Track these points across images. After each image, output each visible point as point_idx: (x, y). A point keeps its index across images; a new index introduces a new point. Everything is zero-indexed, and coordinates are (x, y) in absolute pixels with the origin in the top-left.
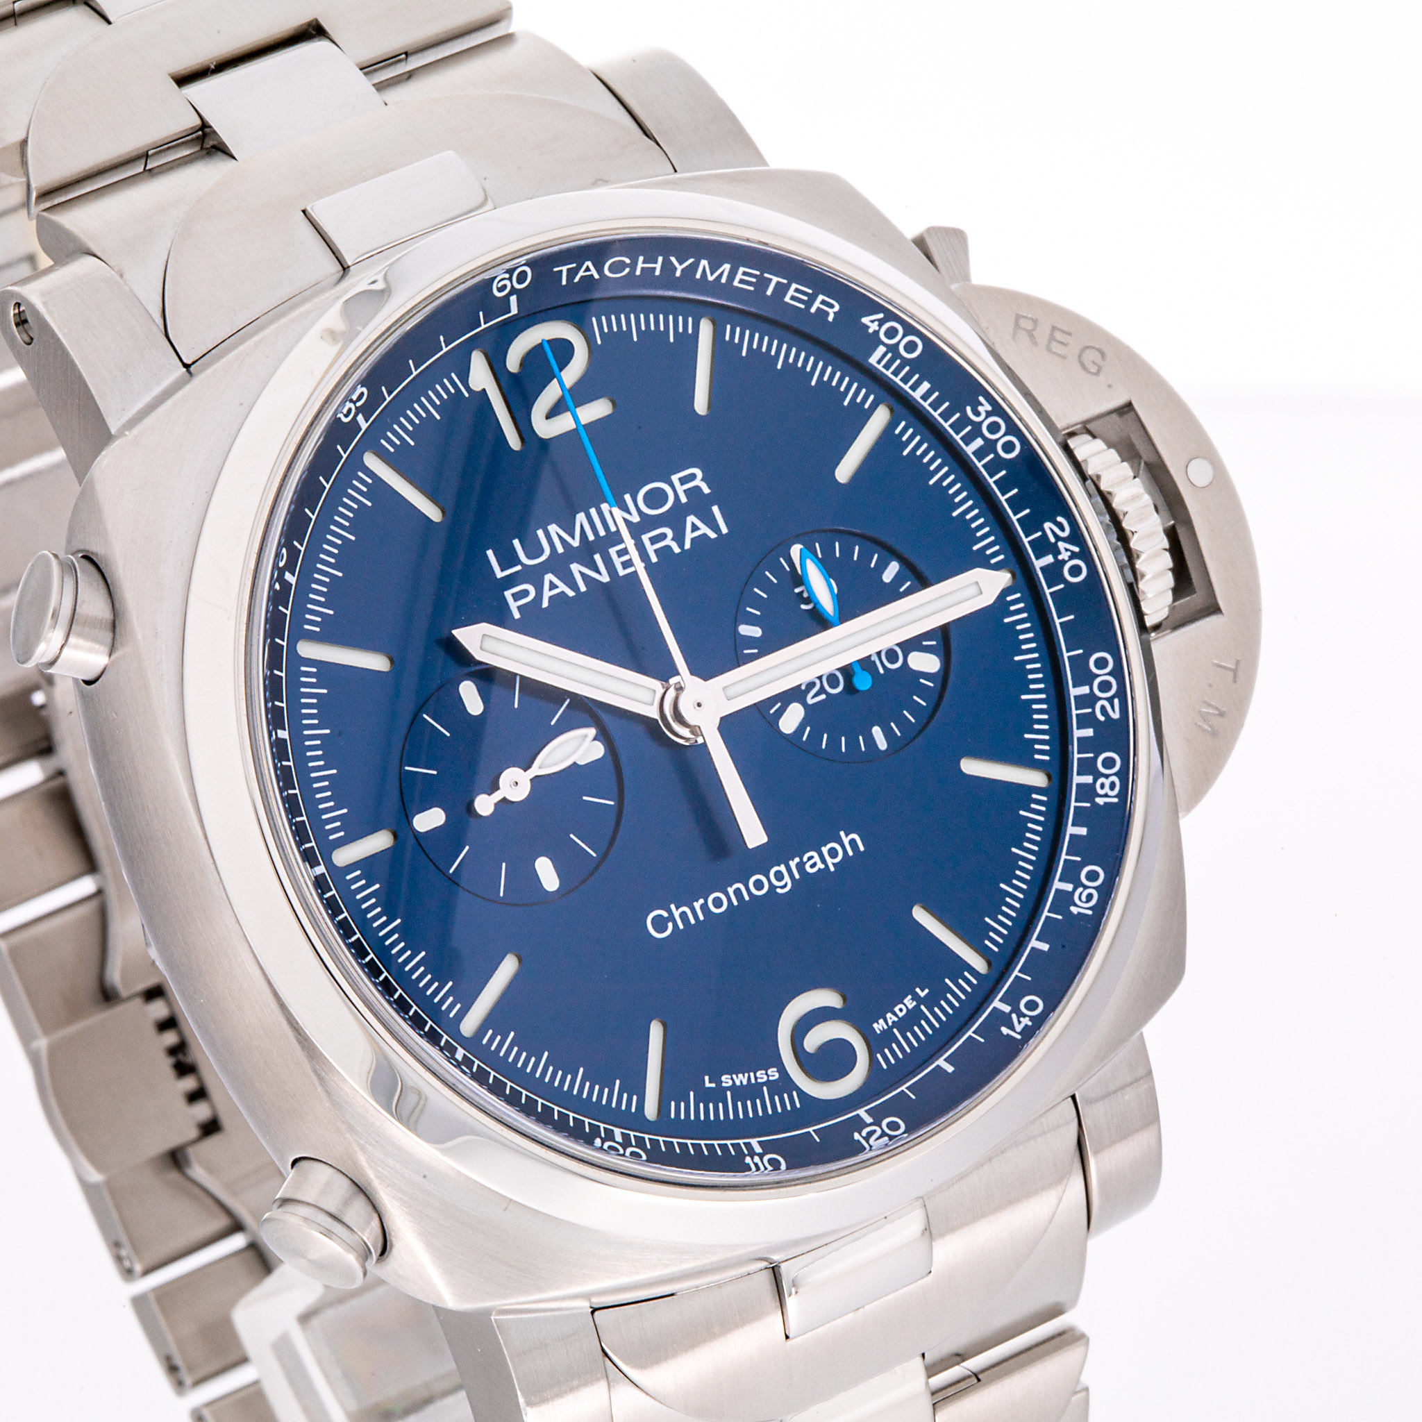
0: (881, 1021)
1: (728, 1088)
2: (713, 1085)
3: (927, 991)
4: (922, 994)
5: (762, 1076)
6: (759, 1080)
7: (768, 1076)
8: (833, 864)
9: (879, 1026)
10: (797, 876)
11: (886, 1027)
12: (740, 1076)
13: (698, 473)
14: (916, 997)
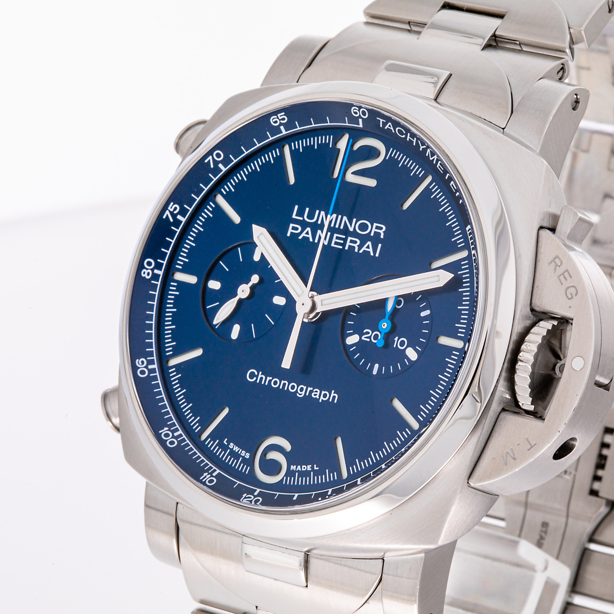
0: (295, 466)
1: (230, 448)
2: (226, 444)
3: (318, 468)
4: (315, 468)
5: (243, 453)
6: (241, 454)
7: (245, 455)
8: (322, 400)
9: (293, 468)
10: (307, 394)
11: (295, 470)
12: (237, 447)
13: (384, 228)
14: (312, 468)
